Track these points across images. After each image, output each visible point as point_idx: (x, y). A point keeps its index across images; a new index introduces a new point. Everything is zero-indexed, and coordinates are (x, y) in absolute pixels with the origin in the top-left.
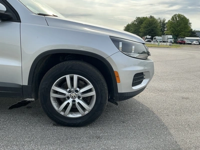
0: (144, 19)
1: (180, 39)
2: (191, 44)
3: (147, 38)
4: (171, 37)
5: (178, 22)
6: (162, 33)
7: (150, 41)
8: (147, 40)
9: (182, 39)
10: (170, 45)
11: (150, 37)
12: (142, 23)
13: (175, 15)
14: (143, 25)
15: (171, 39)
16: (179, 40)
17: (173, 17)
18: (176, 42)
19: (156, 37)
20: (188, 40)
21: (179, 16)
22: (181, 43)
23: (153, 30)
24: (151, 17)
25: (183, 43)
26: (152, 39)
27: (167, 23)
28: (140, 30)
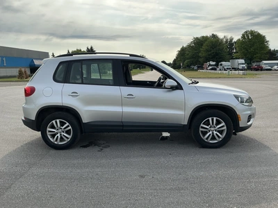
0: (205, 39)
1: (255, 63)
2: (270, 70)
3: (210, 65)
4: (243, 61)
5: (250, 40)
6: (230, 57)
7: (215, 69)
8: (210, 67)
9: (258, 64)
10: (244, 74)
11: (214, 63)
12: (202, 45)
13: (246, 32)
14: (204, 47)
15: (243, 64)
16: (254, 65)
17: (243, 35)
18: (250, 68)
19: (223, 63)
20: (266, 64)
21: (252, 33)
22: (257, 70)
23: (217, 54)
24: (214, 36)
25: (260, 69)
26: (217, 65)
27: (235, 42)
28: (200, 54)
